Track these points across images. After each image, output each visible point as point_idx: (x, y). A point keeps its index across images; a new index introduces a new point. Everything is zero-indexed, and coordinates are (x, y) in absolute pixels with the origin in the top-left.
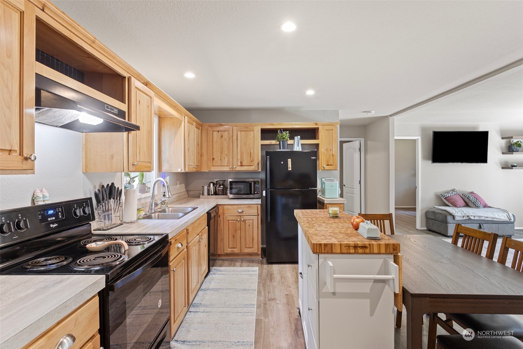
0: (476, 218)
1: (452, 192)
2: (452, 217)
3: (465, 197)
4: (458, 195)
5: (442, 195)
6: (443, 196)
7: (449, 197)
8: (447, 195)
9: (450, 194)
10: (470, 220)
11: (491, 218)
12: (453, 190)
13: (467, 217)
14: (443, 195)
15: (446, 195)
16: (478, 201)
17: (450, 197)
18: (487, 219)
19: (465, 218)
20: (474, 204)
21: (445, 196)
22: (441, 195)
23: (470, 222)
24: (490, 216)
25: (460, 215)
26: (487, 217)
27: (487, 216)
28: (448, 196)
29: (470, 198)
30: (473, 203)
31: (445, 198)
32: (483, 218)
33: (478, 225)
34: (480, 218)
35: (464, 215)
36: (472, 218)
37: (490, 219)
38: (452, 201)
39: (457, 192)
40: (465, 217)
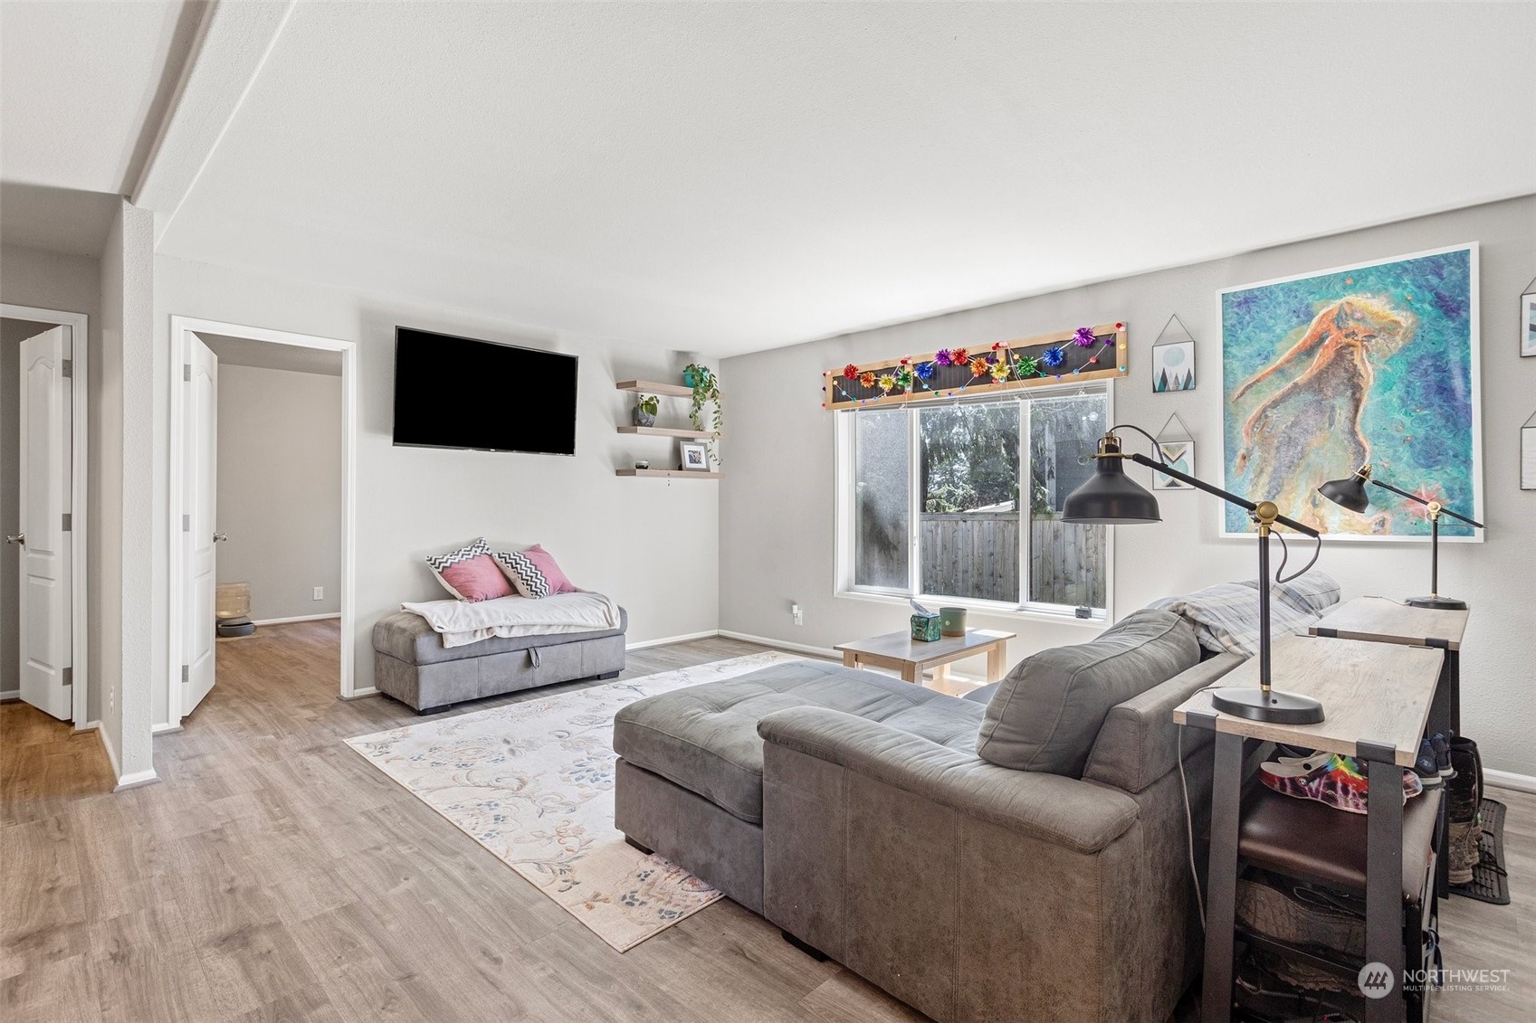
0: (517, 633)
1: (471, 550)
2: (435, 639)
3: (506, 563)
4: (487, 557)
5: (433, 562)
6: (434, 564)
7: (453, 566)
8: (446, 562)
9: (460, 555)
10: (496, 641)
11: (560, 628)
12: (475, 541)
13: (485, 631)
14: (436, 559)
15: (444, 560)
16: (539, 573)
17: (459, 566)
18: (548, 632)
19: (478, 638)
20: (527, 585)
21: (442, 565)
22: (431, 560)
23: (496, 647)
24: (555, 621)
25: (464, 628)
26: (549, 626)
27: (547, 621)
28: (452, 563)
29: (518, 566)
30: (525, 582)
31: (440, 570)
32: (536, 631)
33: (525, 652)
34: (528, 630)
35: (475, 627)
36: (503, 633)
37: (558, 631)
38: (462, 579)
39: (486, 547)
40: (479, 634)
